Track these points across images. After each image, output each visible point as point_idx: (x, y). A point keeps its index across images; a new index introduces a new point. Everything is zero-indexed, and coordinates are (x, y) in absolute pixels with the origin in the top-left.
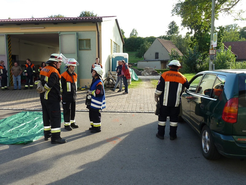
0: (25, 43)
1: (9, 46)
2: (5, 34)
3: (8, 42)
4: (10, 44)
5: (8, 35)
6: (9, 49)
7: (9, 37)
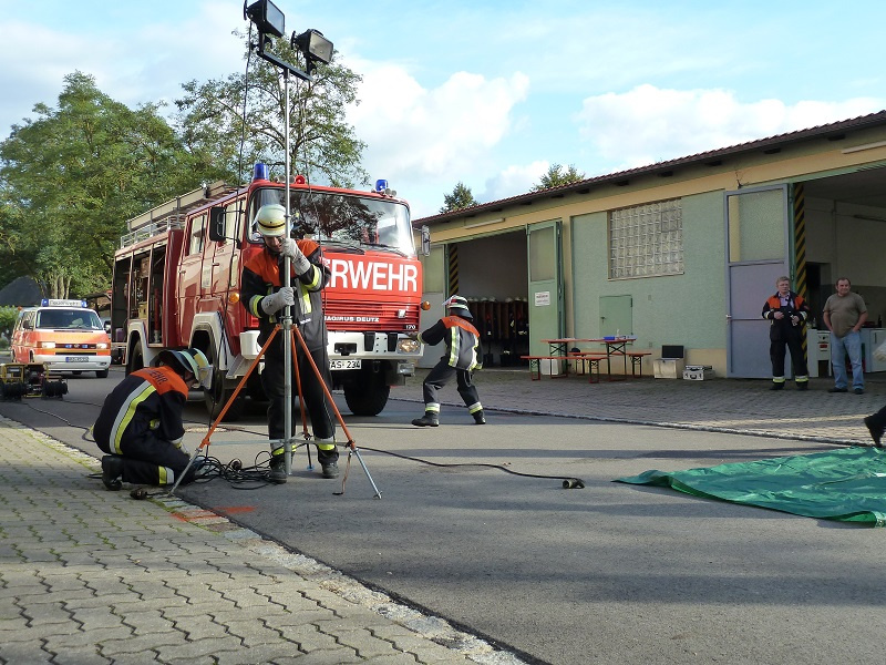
0: (856, 216)
1: (797, 226)
2: (787, 181)
3: (796, 213)
4: (802, 216)
5: (796, 185)
6: (797, 239)
7: (802, 195)
